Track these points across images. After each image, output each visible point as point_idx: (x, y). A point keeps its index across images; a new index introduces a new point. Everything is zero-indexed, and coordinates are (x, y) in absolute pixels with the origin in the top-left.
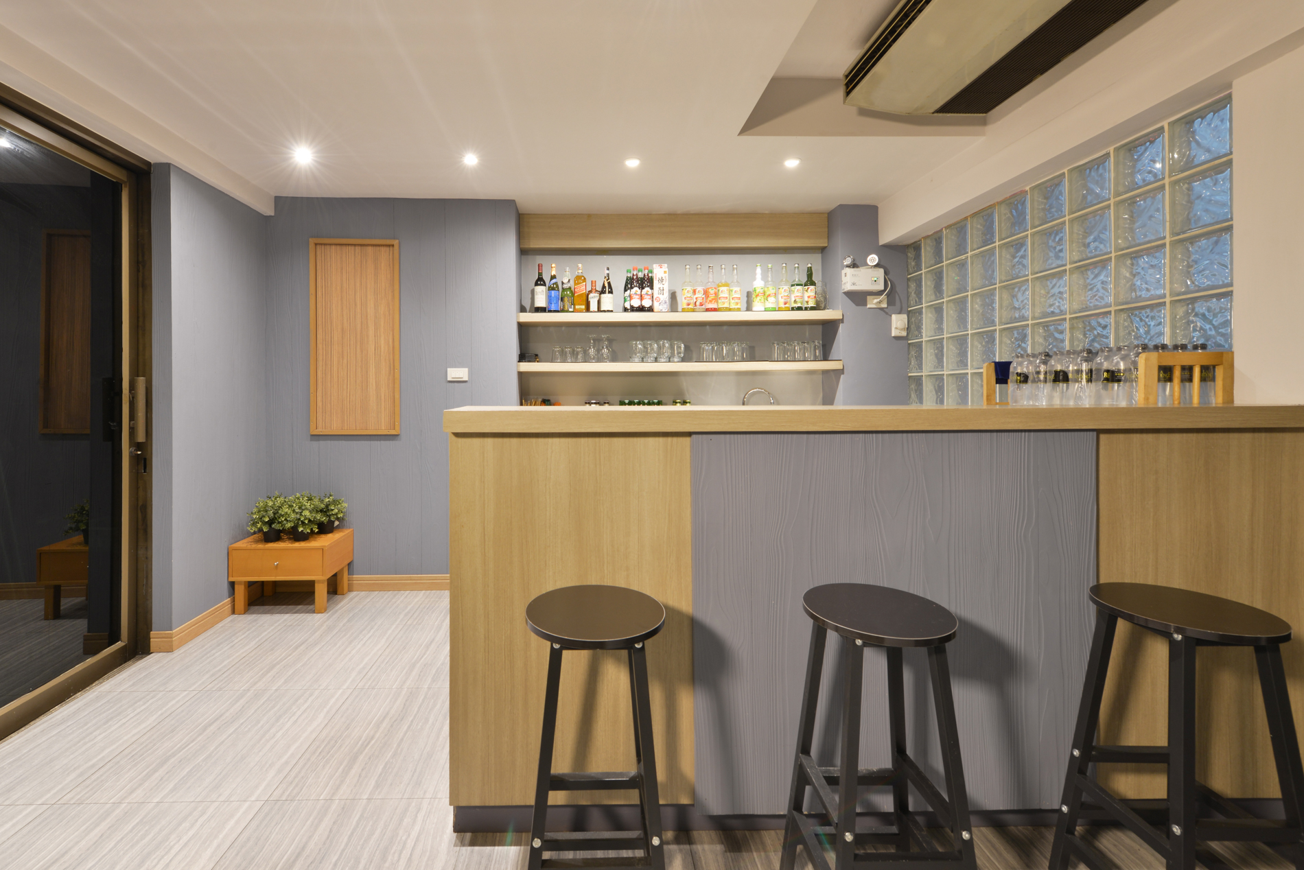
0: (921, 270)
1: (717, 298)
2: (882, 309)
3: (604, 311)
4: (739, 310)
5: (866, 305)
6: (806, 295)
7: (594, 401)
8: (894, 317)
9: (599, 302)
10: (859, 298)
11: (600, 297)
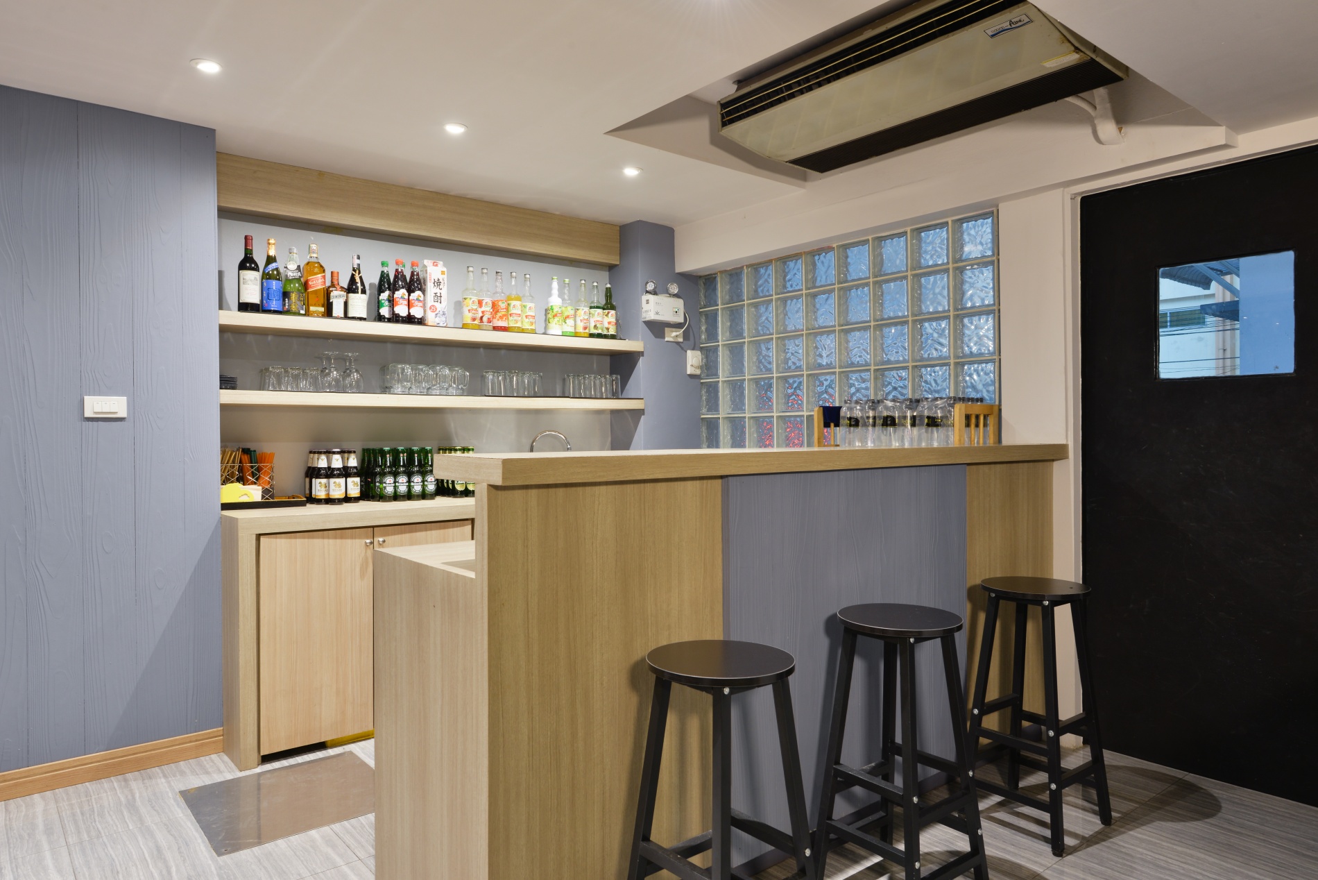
0: (718, 305)
1: (507, 315)
2: (678, 343)
3: (353, 318)
4: (534, 332)
5: (664, 338)
6: (606, 320)
7: (338, 450)
8: (689, 353)
9: (346, 304)
10: (657, 328)
11: (347, 297)
